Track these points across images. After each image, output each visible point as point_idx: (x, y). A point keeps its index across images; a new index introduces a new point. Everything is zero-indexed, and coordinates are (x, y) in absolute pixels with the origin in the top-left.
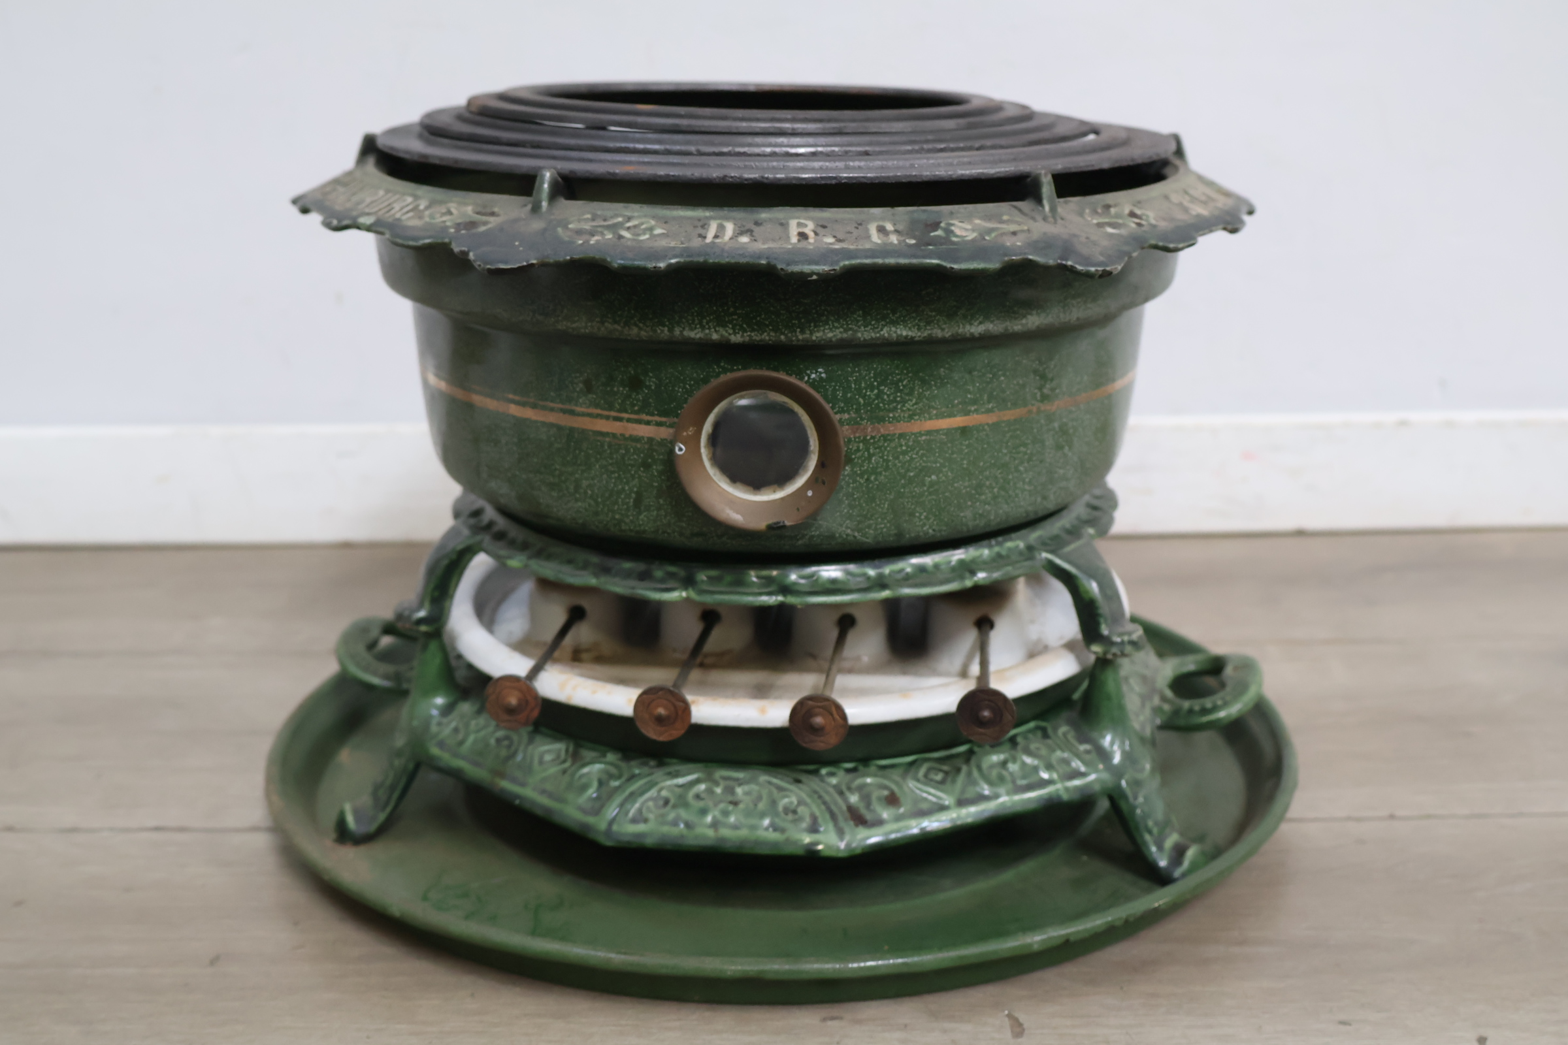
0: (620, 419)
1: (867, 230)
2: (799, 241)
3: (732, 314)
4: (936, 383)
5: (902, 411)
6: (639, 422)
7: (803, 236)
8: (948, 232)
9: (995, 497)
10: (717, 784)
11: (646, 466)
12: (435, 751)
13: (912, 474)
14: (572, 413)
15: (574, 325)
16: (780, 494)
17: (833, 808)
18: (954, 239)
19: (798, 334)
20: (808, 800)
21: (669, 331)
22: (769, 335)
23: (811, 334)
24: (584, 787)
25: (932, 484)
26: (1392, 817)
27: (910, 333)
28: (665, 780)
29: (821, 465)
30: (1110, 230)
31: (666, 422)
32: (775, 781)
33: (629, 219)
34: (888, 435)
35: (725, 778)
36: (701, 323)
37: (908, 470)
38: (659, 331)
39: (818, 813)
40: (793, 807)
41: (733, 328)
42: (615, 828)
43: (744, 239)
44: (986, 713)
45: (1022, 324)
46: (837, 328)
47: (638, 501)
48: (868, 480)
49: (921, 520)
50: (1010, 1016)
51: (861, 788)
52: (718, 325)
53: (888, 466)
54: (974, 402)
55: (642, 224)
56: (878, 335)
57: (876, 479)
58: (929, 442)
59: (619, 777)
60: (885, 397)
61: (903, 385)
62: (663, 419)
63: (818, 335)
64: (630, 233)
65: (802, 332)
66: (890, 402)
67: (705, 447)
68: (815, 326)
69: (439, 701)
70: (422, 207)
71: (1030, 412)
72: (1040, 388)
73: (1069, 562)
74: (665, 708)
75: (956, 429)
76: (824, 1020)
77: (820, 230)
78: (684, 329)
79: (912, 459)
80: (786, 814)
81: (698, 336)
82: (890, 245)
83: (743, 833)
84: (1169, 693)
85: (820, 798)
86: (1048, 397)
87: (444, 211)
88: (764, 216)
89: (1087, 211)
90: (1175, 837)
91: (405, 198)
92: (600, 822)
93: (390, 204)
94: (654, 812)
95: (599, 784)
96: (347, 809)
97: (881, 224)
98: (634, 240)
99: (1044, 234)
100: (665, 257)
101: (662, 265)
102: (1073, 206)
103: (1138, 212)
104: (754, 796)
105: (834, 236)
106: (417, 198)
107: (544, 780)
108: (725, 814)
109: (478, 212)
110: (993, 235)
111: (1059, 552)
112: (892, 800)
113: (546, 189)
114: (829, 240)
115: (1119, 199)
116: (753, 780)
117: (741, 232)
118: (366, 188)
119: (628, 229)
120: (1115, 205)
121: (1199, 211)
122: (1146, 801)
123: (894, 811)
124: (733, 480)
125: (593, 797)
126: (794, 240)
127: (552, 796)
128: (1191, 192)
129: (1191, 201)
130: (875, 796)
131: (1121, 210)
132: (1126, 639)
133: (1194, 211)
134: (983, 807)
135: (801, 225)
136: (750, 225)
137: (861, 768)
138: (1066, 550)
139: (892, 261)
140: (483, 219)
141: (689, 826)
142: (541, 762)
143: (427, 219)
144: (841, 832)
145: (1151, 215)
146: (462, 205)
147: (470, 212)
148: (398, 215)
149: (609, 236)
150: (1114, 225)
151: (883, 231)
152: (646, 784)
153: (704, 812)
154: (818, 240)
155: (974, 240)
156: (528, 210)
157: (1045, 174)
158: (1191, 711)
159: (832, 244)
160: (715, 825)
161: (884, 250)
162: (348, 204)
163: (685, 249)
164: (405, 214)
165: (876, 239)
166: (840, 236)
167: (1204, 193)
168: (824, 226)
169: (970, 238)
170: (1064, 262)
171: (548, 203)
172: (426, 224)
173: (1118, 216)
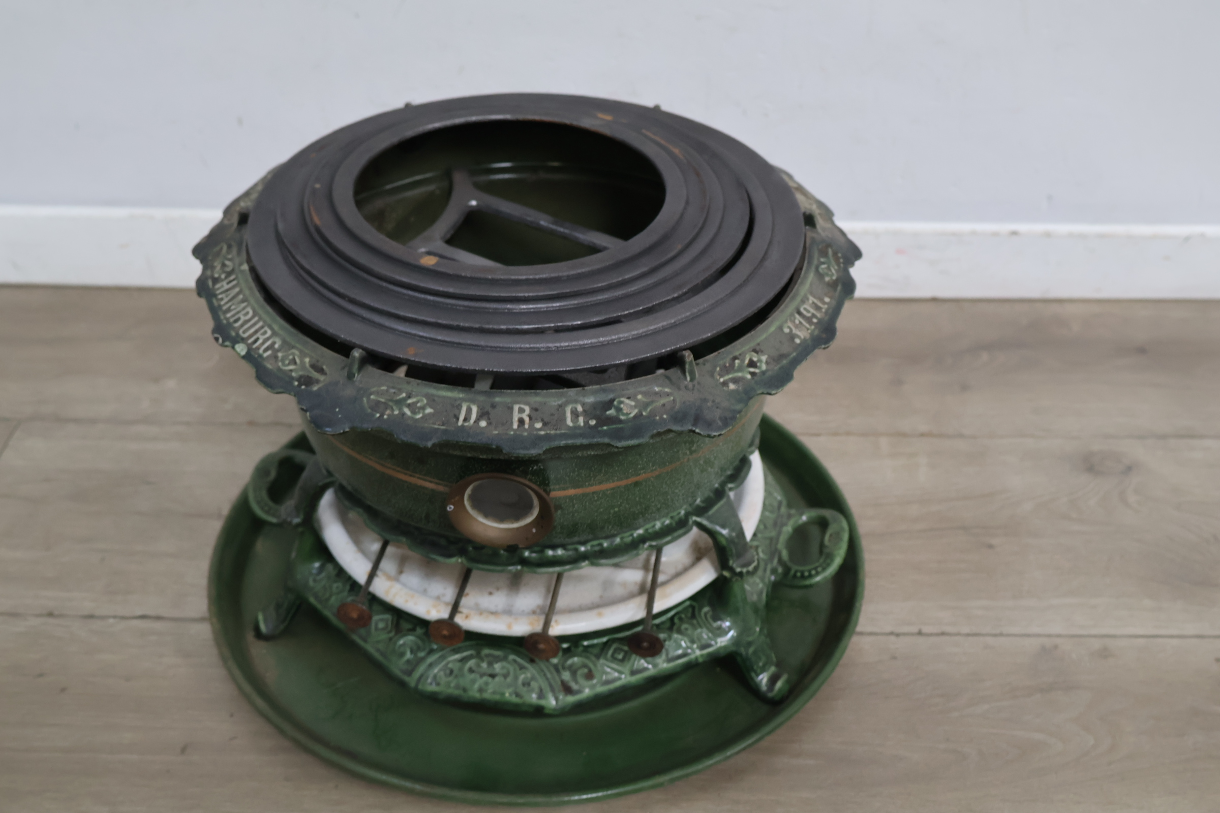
0: (414, 476)
1: (564, 413)
2: (519, 426)
5: (594, 480)
6: (425, 480)
7: (521, 422)
8: (619, 410)
10: (482, 660)
11: (431, 502)
13: (601, 510)
14: (384, 466)
16: (515, 525)
17: (553, 683)
18: (622, 417)
20: (538, 676)
24: (402, 654)
25: (615, 512)
26: (920, 633)
27: (596, 453)
28: (451, 656)
29: (541, 516)
30: (732, 386)
31: (444, 484)
32: (519, 660)
33: (409, 397)
34: (586, 493)
35: (487, 656)
37: (599, 509)
39: (543, 686)
40: (528, 681)
42: (420, 687)
43: (483, 424)
44: (645, 644)
47: (427, 517)
48: (572, 516)
49: (608, 529)
51: (570, 667)
53: (585, 508)
54: (643, 469)
55: (418, 402)
57: (578, 515)
58: (613, 493)
59: (424, 650)
60: (583, 475)
61: (594, 468)
62: (441, 482)
64: (410, 409)
66: (586, 477)
67: (468, 500)
69: (317, 565)
71: (682, 462)
72: (690, 449)
73: (711, 522)
74: (448, 631)
75: (631, 484)
77: (534, 415)
79: (601, 503)
80: (524, 686)
82: (579, 427)
83: (497, 697)
84: (785, 554)
85: (545, 675)
86: (695, 451)
87: (291, 357)
88: (497, 399)
89: (718, 369)
90: (773, 669)
91: (266, 328)
92: (412, 681)
93: (256, 332)
94: (443, 680)
95: (412, 652)
96: (261, 618)
97: (574, 405)
98: (412, 418)
99: (684, 403)
100: (430, 439)
101: (429, 444)
102: (708, 366)
103: (755, 359)
104: (504, 671)
105: (542, 420)
106: (274, 333)
107: (378, 642)
108: (487, 684)
109: (313, 366)
110: (649, 410)
111: (706, 515)
112: (590, 676)
113: (356, 366)
114: (538, 425)
115: (743, 347)
116: (505, 659)
117: (482, 415)
118: (241, 297)
119: (409, 406)
120: (740, 355)
121: (802, 337)
122: (755, 652)
123: (590, 683)
124: (486, 516)
125: (408, 661)
126: (515, 426)
127: (383, 654)
128: (802, 310)
129: (800, 323)
130: (580, 672)
131: (743, 361)
132: (745, 570)
133: (798, 337)
134: (646, 674)
135: (521, 411)
136: (488, 408)
137: (573, 649)
138: (711, 512)
139: (578, 441)
140: (315, 375)
141: (465, 690)
142: (377, 629)
143: (280, 364)
144: (557, 699)
145: (764, 358)
146: (303, 355)
147: (307, 365)
148: (261, 351)
149: (396, 412)
150: (735, 381)
151: (575, 415)
152: (440, 657)
153: (473, 681)
154: (531, 425)
155: (635, 417)
156: (345, 373)
157: (688, 356)
158: (795, 576)
159: (540, 429)
160: (481, 690)
161: (575, 432)
162: (228, 315)
163: (445, 431)
164: (266, 350)
165: (569, 423)
166: (546, 420)
167: (813, 303)
168: (536, 410)
169: (632, 415)
170: (694, 429)
171: (358, 375)
172: (279, 369)
173: (740, 369)
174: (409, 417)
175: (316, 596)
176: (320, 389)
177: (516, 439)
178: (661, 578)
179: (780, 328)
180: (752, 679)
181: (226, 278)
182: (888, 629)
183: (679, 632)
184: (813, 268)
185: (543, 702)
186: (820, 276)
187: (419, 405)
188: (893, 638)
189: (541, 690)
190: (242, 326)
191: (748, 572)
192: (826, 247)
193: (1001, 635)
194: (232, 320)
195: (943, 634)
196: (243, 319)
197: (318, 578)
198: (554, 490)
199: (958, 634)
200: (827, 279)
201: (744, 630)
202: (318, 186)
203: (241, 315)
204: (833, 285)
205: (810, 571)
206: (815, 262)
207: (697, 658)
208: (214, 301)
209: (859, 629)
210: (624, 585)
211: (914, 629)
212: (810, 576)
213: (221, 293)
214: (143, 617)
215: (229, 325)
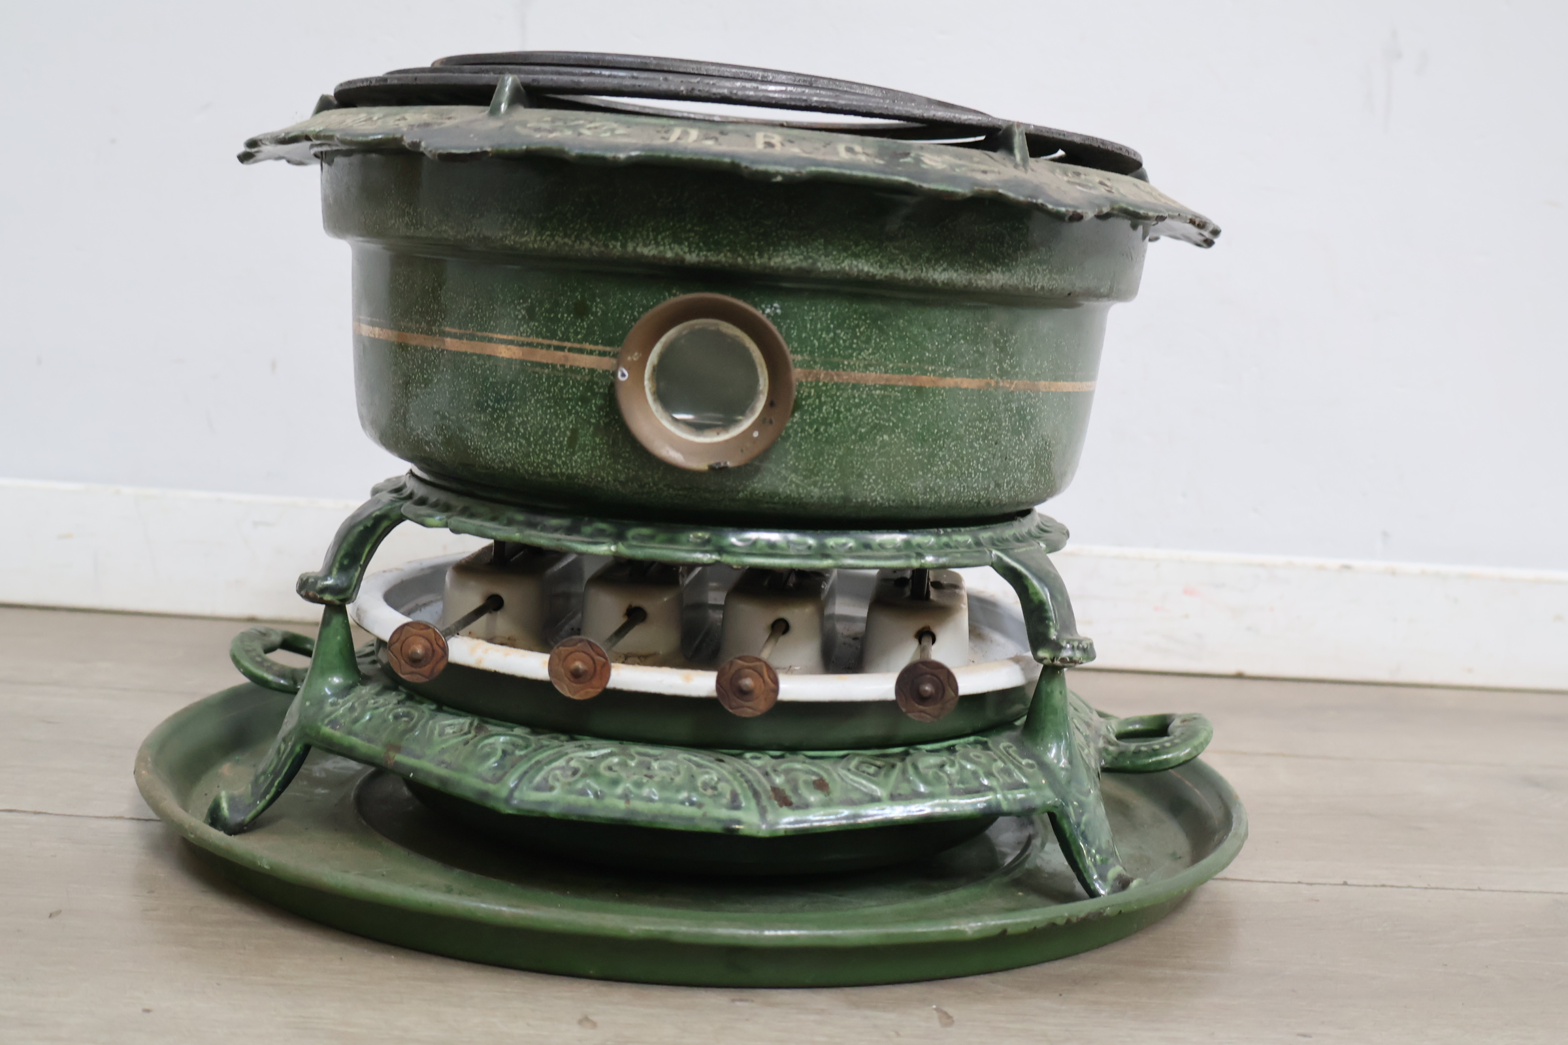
0: (562, 349)
1: (835, 149)
2: (765, 147)
3: (690, 231)
4: (894, 334)
5: (857, 359)
6: (581, 351)
7: (769, 145)
8: (918, 160)
9: (947, 472)
11: (585, 400)
12: (327, 730)
13: (863, 430)
14: (511, 343)
15: (524, 239)
16: (723, 437)
17: (757, 787)
18: (924, 166)
19: (756, 257)
20: (730, 778)
21: (621, 246)
22: (725, 256)
23: (770, 259)
24: (487, 756)
25: (884, 445)
27: (872, 270)
28: (575, 752)
29: (770, 404)
30: (1081, 189)
31: (610, 353)
32: (695, 759)
33: (591, 122)
34: (842, 383)
35: (640, 754)
36: (655, 239)
37: (859, 426)
38: (611, 247)
39: (739, 791)
40: (713, 783)
41: (689, 246)
42: (517, 795)
43: (708, 143)
44: (928, 688)
45: (986, 280)
46: (796, 255)
47: (573, 440)
48: (817, 430)
49: (869, 484)
50: (937, 1010)
51: (787, 772)
52: (674, 242)
53: (839, 418)
54: (932, 362)
55: (603, 126)
56: (839, 267)
57: (826, 431)
58: (883, 397)
59: (525, 748)
60: (841, 342)
61: (860, 332)
62: (608, 349)
63: (778, 260)
64: (590, 132)
65: (761, 256)
66: (846, 348)
67: (649, 379)
68: (774, 250)
69: (336, 680)
70: (375, 118)
71: (988, 384)
72: (1000, 362)
73: (1018, 562)
74: (582, 661)
75: (912, 388)
77: (786, 143)
78: (637, 245)
79: (864, 414)
80: (705, 790)
81: (652, 253)
82: (860, 162)
83: (656, 806)
84: (1114, 738)
85: (743, 777)
88: (730, 127)
89: (1058, 171)
90: (1118, 869)
91: (359, 115)
92: (501, 793)
93: (342, 121)
94: (560, 782)
95: (504, 754)
96: (223, 795)
97: (853, 145)
98: (594, 137)
99: (1015, 178)
100: (626, 151)
101: (622, 156)
102: (1043, 165)
103: (1108, 184)
104: (672, 770)
105: (802, 150)
106: (371, 114)
107: (443, 751)
108: (639, 784)
109: (435, 117)
110: (963, 169)
111: (1009, 552)
112: (821, 784)
113: (506, 91)
114: (797, 150)
115: (1088, 171)
116: (671, 757)
117: (705, 138)
119: (589, 127)
120: (1086, 174)
122: (1090, 825)
123: (822, 798)
125: (496, 769)
126: (760, 146)
127: (450, 766)
130: (803, 781)
131: (1092, 179)
132: (1076, 645)
135: (768, 137)
136: (716, 134)
137: (788, 756)
138: (1016, 551)
139: (860, 173)
141: (599, 796)
142: (441, 734)
143: (380, 124)
144: (764, 816)
146: (418, 114)
147: (426, 118)
149: (569, 133)
150: (1085, 187)
151: (852, 153)
152: (554, 755)
153: (615, 783)
154: (785, 151)
155: (944, 170)
156: (486, 116)
157: (1019, 133)
159: (799, 153)
160: (627, 796)
161: (854, 164)
163: (647, 146)
164: (358, 123)
165: (844, 156)
166: (807, 151)
168: (791, 142)
169: (939, 168)
171: (507, 107)
173: (1089, 182)
174: (589, 136)
175: (333, 723)
177: (762, 156)
183: (966, 758)
187: (605, 128)
188: (1303, 886)
189: (736, 795)
195: (1384, 886)
197: (342, 701)
198: (794, 363)
199: (1410, 887)
201: (1073, 779)
207: (999, 802)
212: (1163, 749)
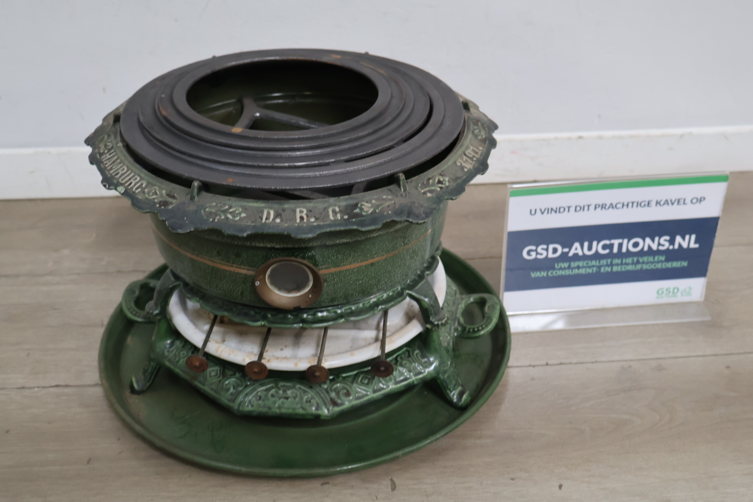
0: (232, 266)
1: (328, 212)
2: (300, 221)
3: (275, 239)
4: (360, 250)
5: (346, 262)
6: (240, 268)
7: (302, 218)
8: (361, 209)
9: (386, 283)
10: (280, 389)
11: (244, 283)
12: (167, 363)
14: (213, 262)
16: (298, 294)
17: (325, 400)
18: (364, 214)
19: (302, 245)
20: (315, 396)
21: (250, 243)
22: (290, 245)
23: (308, 245)
24: (228, 390)
25: (360, 284)
26: (547, 364)
27: (348, 241)
28: (259, 388)
29: (314, 284)
30: (429, 195)
32: (303, 387)
33: (230, 207)
34: (341, 271)
35: (282, 386)
36: (263, 242)
37: (350, 281)
38: (246, 243)
39: (319, 402)
40: (309, 399)
41: (276, 243)
42: (241, 409)
43: (278, 220)
44: (382, 368)
46: (318, 242)
47: (242, 294)
48: (334, 286)
50: (391, 480)
51: (335, 390)
52: (270, 242)
53: (341, 281)
54: (376, 254)
55: (236, 210)
56: (335, 243)
57: (337, 286)
58: (358, 271)
59: (242, 386)
60: (339, 258)
61: (346, 254)
62: (250, 268)
63: (311, 245)
64: (231, 215)
65: (304, 244)
66: (341, 260)
67: (268, 279)
68: (309, 242)
69: (168, 341)
70: (144, 186)
71: (399, 251)
72: (403, 242)
73: (417, 293)
74: (257, 369)
75: (369, 265)
76: (322, 484)
77: (309, 214)
78: (256, 243)
79: (351, 277)
80: (307, 403)
81: (262, 246)
82: (338, 220)
83: (290, 411)
84: (462, 320)
85: (320, 395)
86: (407, 243)
87: (153, 191)
88: (286, 206)
89: (420, 185)
90: (460, 388)
91: (136, 176)
92: (235, 406)
93: (130, 179)
94: (255, 403)
95: (234, 388)
96: (134, 380)
97: (334, 207)
98: (233, 220)
99: (401, 204)
100: (246, 231)
101: (245, 235)
102: (414, 184)
103: (441, 179)
104: (294, 395)
105: (315, 217)
106: (142, 179)
107: (212, 384)
108: (283, 403)
109: (168, 195)
110: (380, 208)
111: (414, 289)
112: (348, 394)
113: (196, 191)
114: (313, 220)
115: (434, 173)
116: (294, 387)
117: (277, 215)
118: (119, 161)
119: (231, 213)
120: (432, 177)
121: (468, 168)
122: (448, 377)
123: (348, 398)
124: (280, 289)
125: (232, 394)
126: (298, 221)
127: (215, 391)
128: (467, 153)
129: (466, 160)
130: (341, 392)
131: (434, 180)
132: (440, 323)
133: (466, 168)
134: (383, 392)
135: (301, 212)
136: (281, 211)
137: (336, 379)
138: (417, 288)
139: (338, 229)
140: (170, 200)
141: (269, 408)
142: (210, 376)
143: (147, 195)
144: (328, 410)
145: (447, 179)
146: (161, 189)
147: (164, 195)
148: (134, 189)
149: (223, 217)
150: (431, 191)
151: (334, 212)
152: (252, 390)
153: (275, 402)
154: (308, 220)
155: (372, 213)
156: (189, 197)
157: (402, 177)
158: (469, 331)
159: (314, 222)
160: (279, 407)
161: (335, 223)
162: (112, 172)
163: (254, 227)
164: (137, 189)
165: (331, 217)
166: (317, 217)
167: (473, 150)
168: (311, 211)
169: (370, 212)
170: (408, 219)
171: (197, 197)
172: (147, 199)
173: (433, 185)
174: (231, 220)
175: (170, 361)
176: (173, 208)
177: (299, 229)
178: (388, 334)
179: (455, 163)
180: (448, 394)
181: (108, 152)
182: (528, 363)
183: (401, 365)
184: (471, 132)
185: (319, 412)
186: (476, 136)
187: (237, 212)
188: (531, 368)
189: (318, 405)
190: (121, 176)
191: (442, 324)
192: (477, 122)
193: (596, 362)
194: (114, 174)
195: (561, 364)
196: (120, 173)
197: (171, 350)
198: (322, 269)
199: (570, 363)
200: (480, 137)
201: (442, 363)
202: (163, 96)
203: (120, 171)
204: (484, 141)
205: (478, 328)
206: (472, 128)
207: (413, 381)
208: (102, 165)
209: (510, 363)
210: (365, 339)
211: (544, 362)
212: (479, 330)
213: (106, 160)
214: (57, 386)
215: (112, 177)
